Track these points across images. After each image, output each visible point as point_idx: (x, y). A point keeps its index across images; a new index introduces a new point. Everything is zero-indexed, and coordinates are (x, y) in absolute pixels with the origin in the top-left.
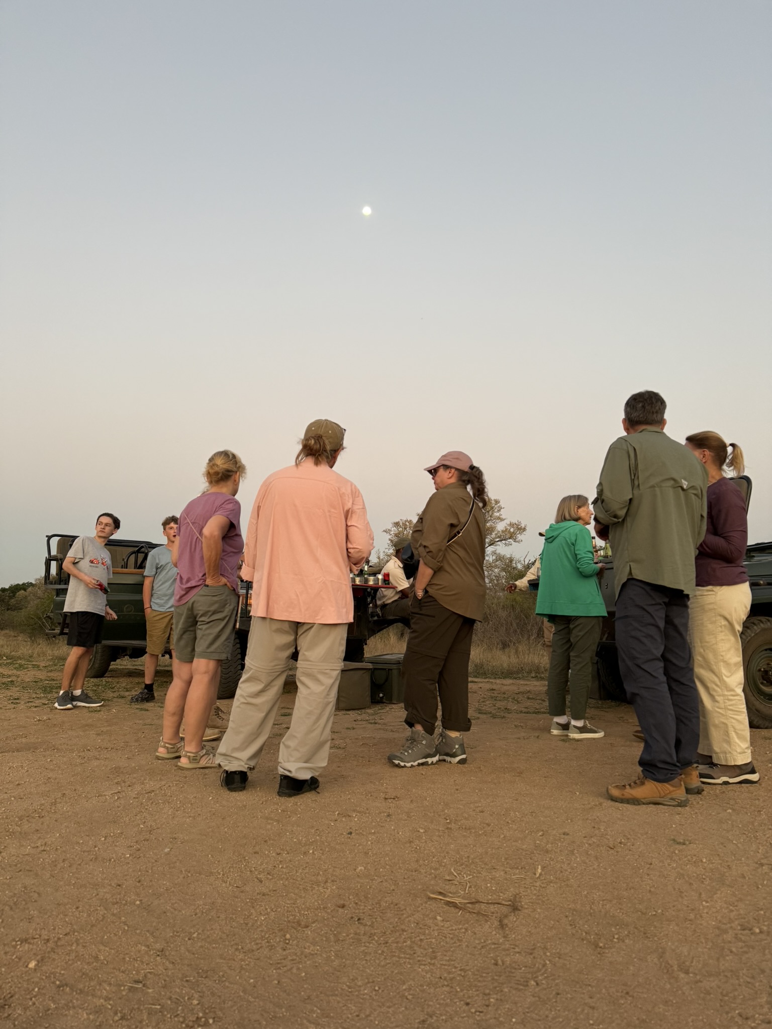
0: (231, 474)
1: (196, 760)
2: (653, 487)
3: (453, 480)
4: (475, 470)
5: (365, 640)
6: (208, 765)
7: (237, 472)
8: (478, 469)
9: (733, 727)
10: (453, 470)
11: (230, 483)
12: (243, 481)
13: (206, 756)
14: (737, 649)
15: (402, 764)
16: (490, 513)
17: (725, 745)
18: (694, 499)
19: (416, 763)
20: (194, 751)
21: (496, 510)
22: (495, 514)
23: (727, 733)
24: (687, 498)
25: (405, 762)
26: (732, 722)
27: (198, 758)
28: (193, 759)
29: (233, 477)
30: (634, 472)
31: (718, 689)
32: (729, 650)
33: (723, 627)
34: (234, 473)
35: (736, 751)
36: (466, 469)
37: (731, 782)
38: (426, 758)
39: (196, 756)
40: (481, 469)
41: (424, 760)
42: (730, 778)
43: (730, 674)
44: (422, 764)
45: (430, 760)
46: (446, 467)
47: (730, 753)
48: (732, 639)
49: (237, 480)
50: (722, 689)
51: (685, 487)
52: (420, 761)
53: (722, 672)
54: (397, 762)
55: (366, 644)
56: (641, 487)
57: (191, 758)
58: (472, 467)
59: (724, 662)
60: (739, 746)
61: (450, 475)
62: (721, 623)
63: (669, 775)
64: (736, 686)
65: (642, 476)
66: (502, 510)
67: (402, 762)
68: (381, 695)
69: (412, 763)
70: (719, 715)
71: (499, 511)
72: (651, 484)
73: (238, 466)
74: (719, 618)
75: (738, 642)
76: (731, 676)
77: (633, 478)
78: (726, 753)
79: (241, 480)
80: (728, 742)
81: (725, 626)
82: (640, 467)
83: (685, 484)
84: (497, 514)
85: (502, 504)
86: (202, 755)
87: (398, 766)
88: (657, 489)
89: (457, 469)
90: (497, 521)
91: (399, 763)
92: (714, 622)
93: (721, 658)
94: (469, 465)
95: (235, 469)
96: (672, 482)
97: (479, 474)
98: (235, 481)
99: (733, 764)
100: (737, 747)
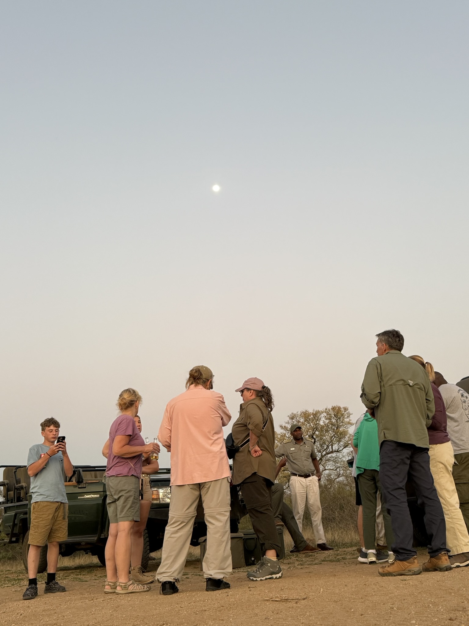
0: (133, 402)
1: (126, 587)
2: (391, 385)
3: (253, 397)
4: (265, 388)
5: (238, 520)
6: (133, 591)
7: (137, 401)
8: (267, 388)
9: (458, 529)
10: (252, 391)
11: (133, 408)
12: (141, 406)
13: (133, 585)
14: (451, 482)
15: (255, 579)
16: (341, 419)
17: (455, 542)
18: (418, 391)
19: (264, 578)
20: (124, 582)
21: (346, 417)
22: (345, 420)
23: (455, 534)
24: (414, 391)
25: (256, 578)
26: (457, 526)
27: (127, 586)
28: (124, 588)
29: (135, 405)
30: (380, 377)
31: (446, 507)
32: (447, 482)
33: (441, 469)
34: (135, 402)
35: (462, 544)
36: (260, 389)
37: (461, 566)
38: (271, 575)
39: (126, 585)
40: (269, 387)
41: (270, 576)
42: (460, 563)
43: (450, 497)
44: (270, 578)
45: (274, 576)
46: (248, 389)
47: (459, 546)
48: (448, 475)
49: (137, 406)
50: (447, 506)
51: (411, 384)
52: (267, 577)
53: (445, 496)
54: (252, 578)
55: (239, 523)
56: (385, 386)
57: (123, 587)
58: (264, 387)
59: (446, 489)
60: (463, 541)
61: (251, 394)
62: (440, 466)
63: (406, 556)
64: (456, 504)
65: (385, 380)
66: (351, 416)
67: (254, 578)
68: (253, 559)
69: (262, 578)
70: (450, 523)
71: (348, 417)
72: (390, 383)
73: (137, 397)
74: (438, 463)
75: (451, 477)
76: (451, 498)
77: (380, 380)
78: (456, 546)
79: (139, 406)
80: (457, 539)
81: (442, 468)
82: (384, 374)
83: (411, 383)
84: (347, 420)
85: (350, 410)
86: (129, 584)
87: (253, 580)
88: (394, 386)
89: (254, 390)
90: (348, 426)
91: (253, 579)
92: (436, 466)
93: (444, 487)
94: (261, 386)
95: (135, 399)
96: (402, 382)
97: (267, 391)
98: (136, 406)
99: (461, 553)
100: (462, 541)
